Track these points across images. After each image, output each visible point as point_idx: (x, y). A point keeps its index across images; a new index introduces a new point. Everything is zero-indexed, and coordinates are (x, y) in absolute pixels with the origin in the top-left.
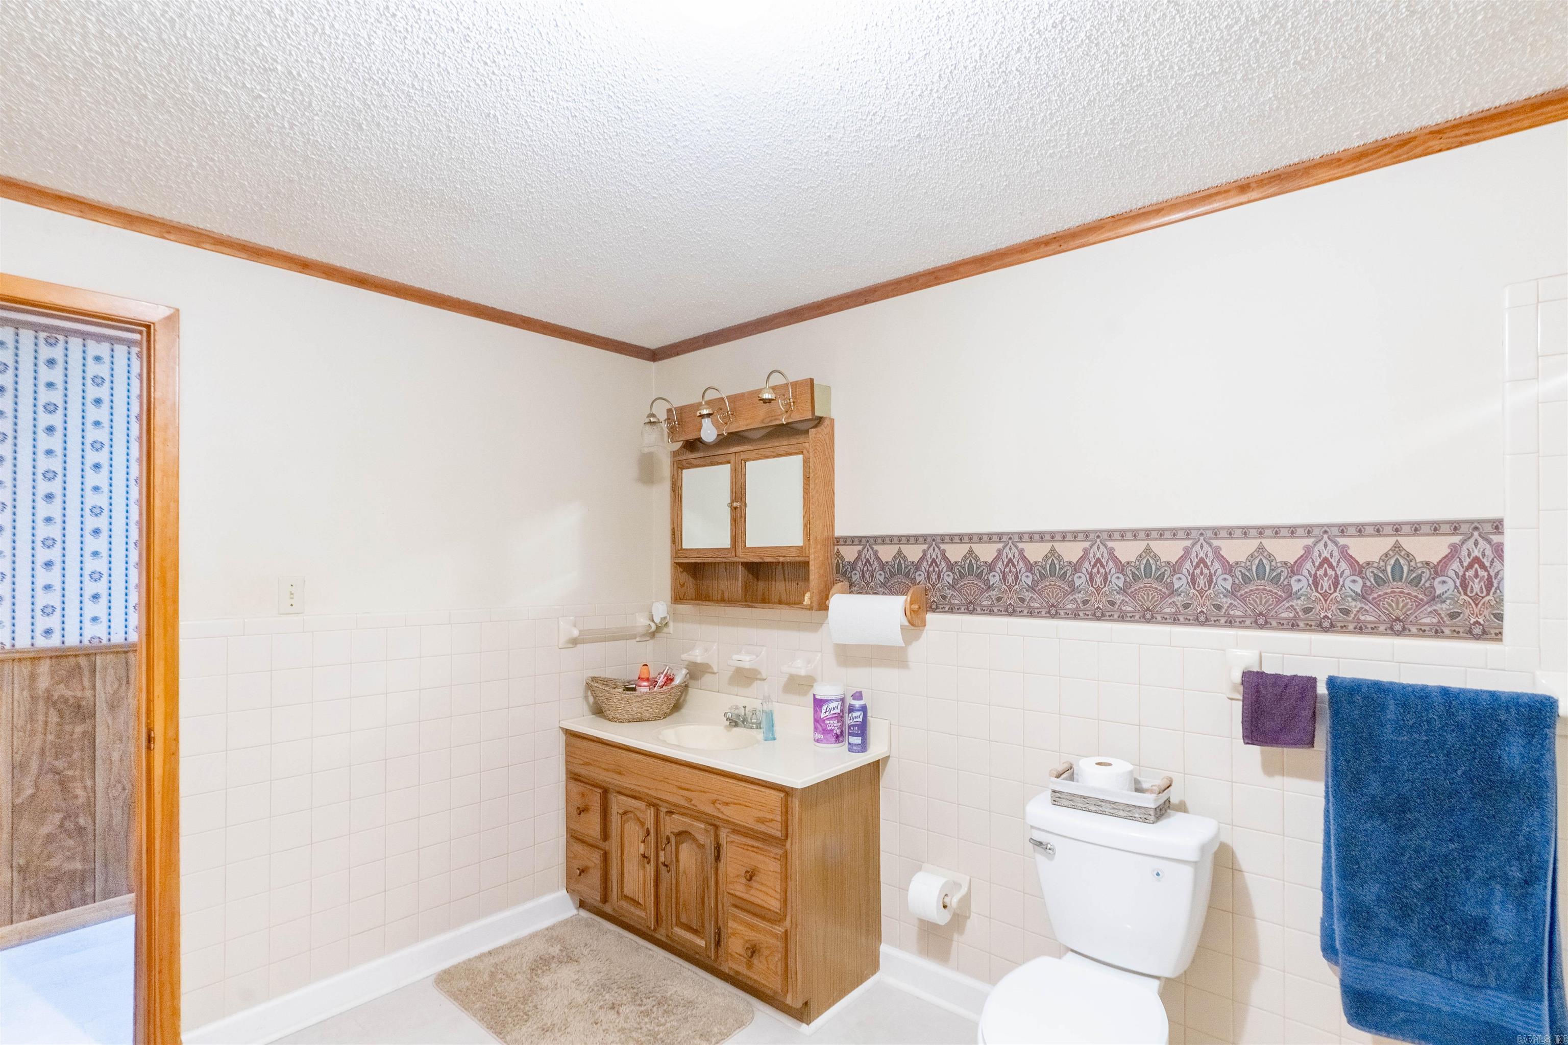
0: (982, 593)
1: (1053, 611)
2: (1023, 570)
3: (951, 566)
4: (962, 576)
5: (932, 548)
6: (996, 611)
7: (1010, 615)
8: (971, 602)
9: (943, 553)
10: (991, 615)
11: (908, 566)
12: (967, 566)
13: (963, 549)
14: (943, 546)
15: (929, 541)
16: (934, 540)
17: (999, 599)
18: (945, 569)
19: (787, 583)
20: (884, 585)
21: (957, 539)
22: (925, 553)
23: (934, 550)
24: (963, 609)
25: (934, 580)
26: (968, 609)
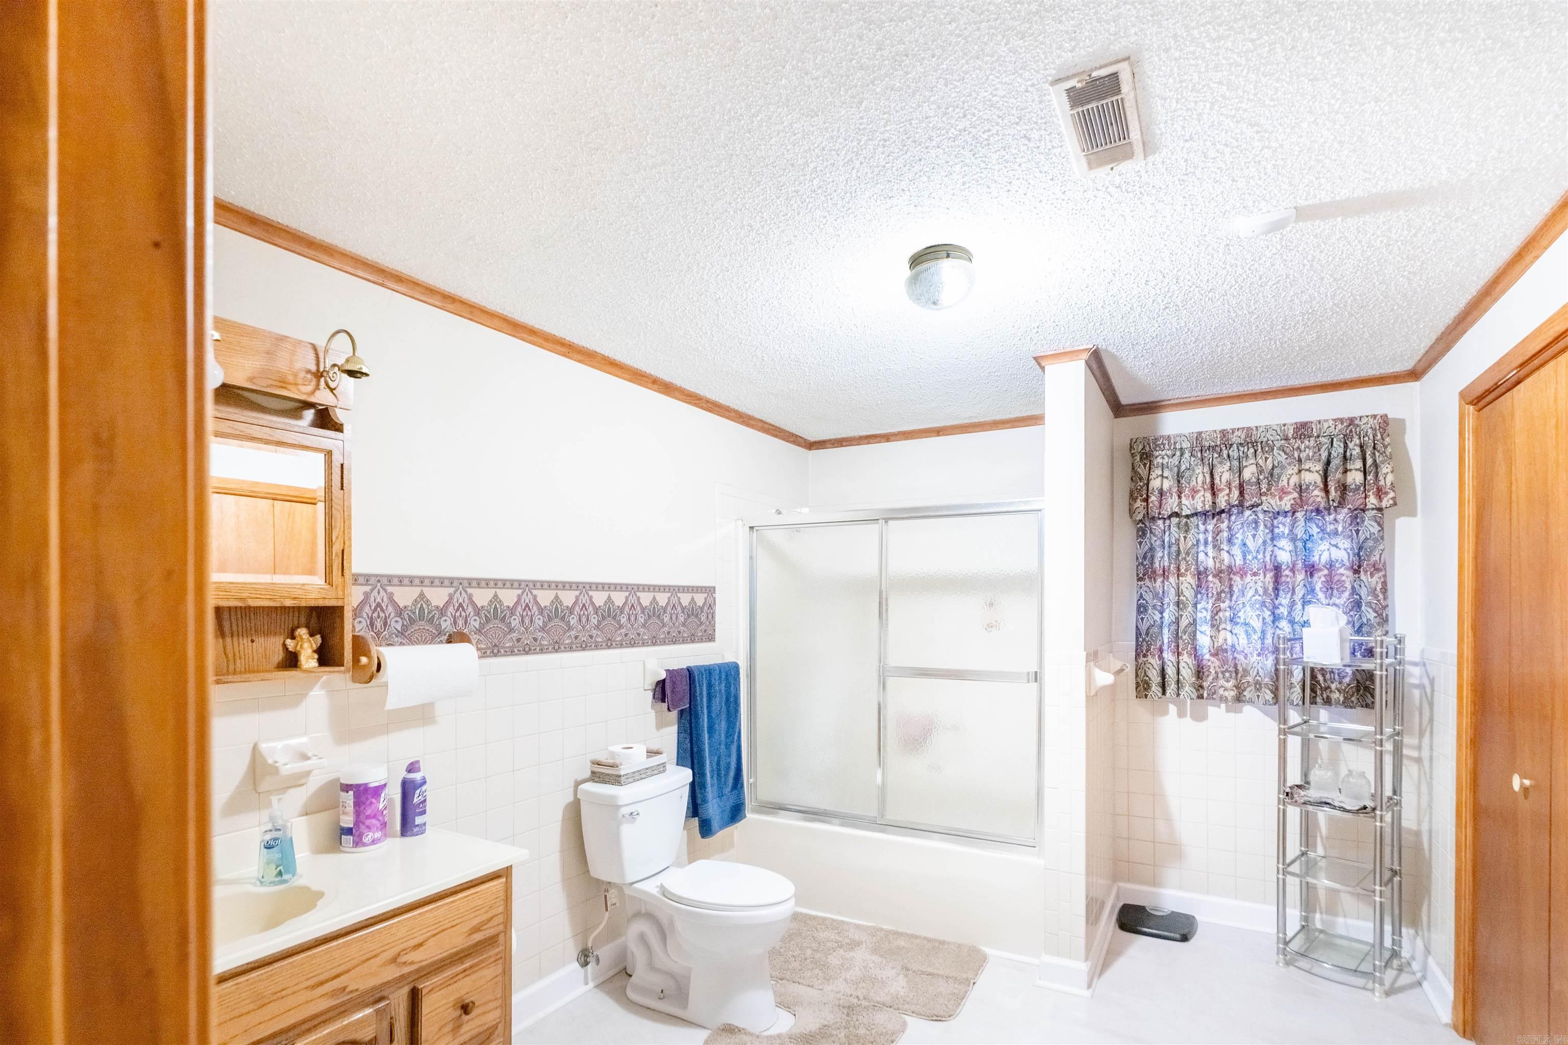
0: (505, 636)
1: (556, 647)
2: (536, 613)
3: (478, 611)
4: (488, 620)
5: (459, 592)
6: (516, 651)
7: (527, 653)
8: (496, 645)
9: (470, 597)
10: (512, 655)
11: (432, 611)
12: (492, 610)
13: (488, 594)
14: (469, 590)
15: (455, 584)
16: (461, 584)
17: (518, 640)
18: (472, 614)
19: (228, 640)
20: (401, 633)
21: (483, 584)
22: (451, 597)
23: (461, 594)
24: (488, 653)
25: (461, 625)
26: (493, 652)
